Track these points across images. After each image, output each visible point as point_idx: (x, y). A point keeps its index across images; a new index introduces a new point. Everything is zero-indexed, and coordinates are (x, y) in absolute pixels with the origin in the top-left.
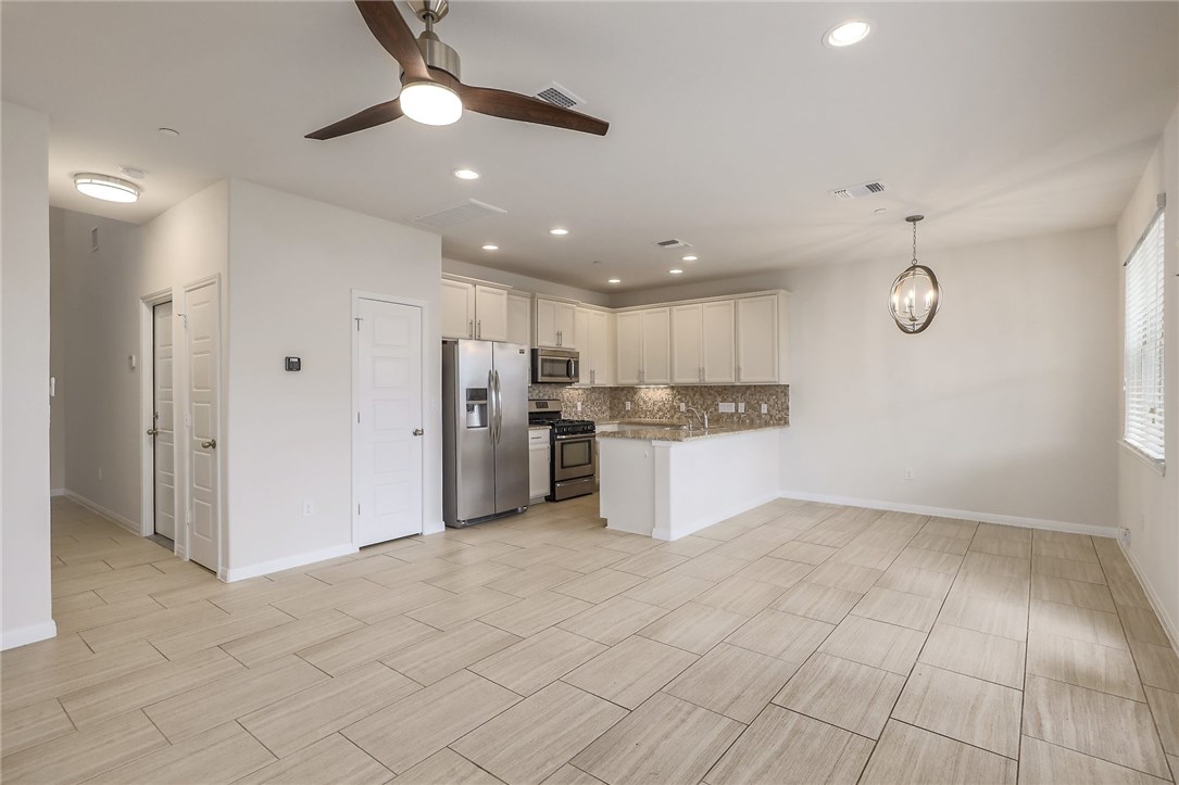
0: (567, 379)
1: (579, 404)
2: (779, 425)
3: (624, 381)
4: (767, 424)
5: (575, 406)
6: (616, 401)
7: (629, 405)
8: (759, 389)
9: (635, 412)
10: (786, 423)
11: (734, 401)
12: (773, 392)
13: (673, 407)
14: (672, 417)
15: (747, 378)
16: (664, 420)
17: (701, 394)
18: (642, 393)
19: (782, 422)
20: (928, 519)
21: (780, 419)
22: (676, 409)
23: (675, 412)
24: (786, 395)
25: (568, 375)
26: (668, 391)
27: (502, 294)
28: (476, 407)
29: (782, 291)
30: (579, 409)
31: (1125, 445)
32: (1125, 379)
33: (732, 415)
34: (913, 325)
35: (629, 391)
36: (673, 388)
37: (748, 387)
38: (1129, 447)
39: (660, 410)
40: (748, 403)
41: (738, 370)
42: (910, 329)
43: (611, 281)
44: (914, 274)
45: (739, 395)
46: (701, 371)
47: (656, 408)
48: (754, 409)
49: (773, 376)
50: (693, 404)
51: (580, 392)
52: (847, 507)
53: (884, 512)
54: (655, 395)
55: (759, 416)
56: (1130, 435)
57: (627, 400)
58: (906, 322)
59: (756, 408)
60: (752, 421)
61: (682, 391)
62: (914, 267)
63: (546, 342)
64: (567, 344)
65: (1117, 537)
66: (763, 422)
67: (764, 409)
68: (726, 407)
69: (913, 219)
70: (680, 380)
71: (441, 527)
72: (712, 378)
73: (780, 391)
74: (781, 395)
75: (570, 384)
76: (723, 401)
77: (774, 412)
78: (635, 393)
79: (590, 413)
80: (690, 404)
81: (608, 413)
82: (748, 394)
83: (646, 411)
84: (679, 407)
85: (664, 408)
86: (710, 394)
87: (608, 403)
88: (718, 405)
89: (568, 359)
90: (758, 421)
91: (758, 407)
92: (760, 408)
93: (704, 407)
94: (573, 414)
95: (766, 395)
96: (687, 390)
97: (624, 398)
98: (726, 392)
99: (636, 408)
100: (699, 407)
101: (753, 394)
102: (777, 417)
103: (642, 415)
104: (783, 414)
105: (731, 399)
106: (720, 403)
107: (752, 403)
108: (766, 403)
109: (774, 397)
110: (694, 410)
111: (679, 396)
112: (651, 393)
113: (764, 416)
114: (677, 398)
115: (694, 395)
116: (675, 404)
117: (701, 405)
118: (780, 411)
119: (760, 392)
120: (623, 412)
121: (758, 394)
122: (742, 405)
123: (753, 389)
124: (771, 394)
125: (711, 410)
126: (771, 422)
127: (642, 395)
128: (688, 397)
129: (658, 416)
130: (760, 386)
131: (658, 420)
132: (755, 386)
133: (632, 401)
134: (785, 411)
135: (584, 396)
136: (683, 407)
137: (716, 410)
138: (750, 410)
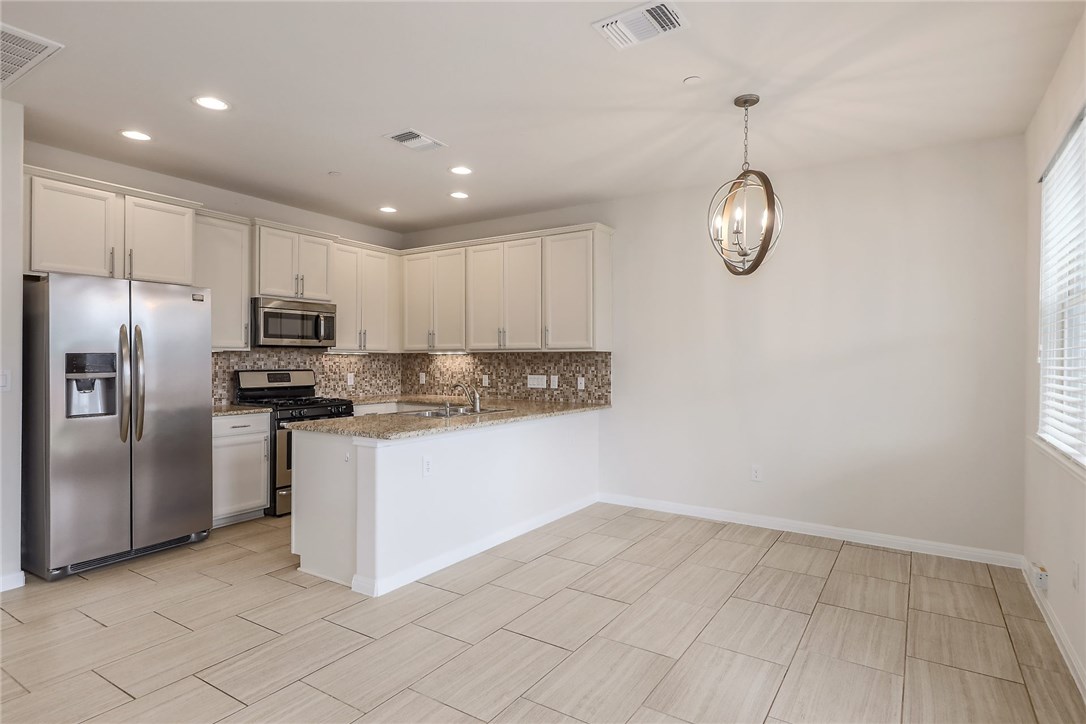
0: (314, 342)
1: (351, 376)
2: (599, 405)
4: (584, 404)
6: (409, 372)
7: (423, 376)
8: (576, 357)
9: (430, 387)
10: (608, 403)
11: (546, 373)
12: (593, 361)
13: (474, 381)
15: (557, 343)
17: (507, 364)
18: (438, 362)
19: (603, 402)
20: (779, 537)
21: (600, 398)
22: (477, 383)
23: (477, 386)
24: (607, 365)
25: (317, 335)
26: (469, 359)
27: (183, 215)
28: (98, 384)
29: (599, 225)
30: (351, 382)
31: (1038, 442)
32: (1041, 348)
33: (543, 391)
34: (743, 262)
35: (423, 359)
36: (474, 355)
37: (562, 355)
38: (1042, 445)
39: (459, 384)
40: (561, 375)
41: (544, 331)
42: (740, 267)
43: (383, 209)
44: (746, 185)
45: (552, 365)
46: (501, 333)
47: (454, 382)
48: (569, 384)
49: (587, 340)
50: (498, 376)
51: (353, 360)
52: (678, 517)
53: (723, 526)
54: (454, 365)
55: (575, 393)
56: (1047, 428)
57: (421, 370)
58: (736, 258)
59: (573, 384)
60: (567, 400)
61: (487, 359)
62: (746, 174)
63: (277, 288)
64: (313, 293)
65: (1022, 568)
66: (579, 400)
67: (581, 383)
68: (536, 382)
69: (744, 102)
70: (475, 344)
71: (18, 579)
72: (513, 344)
74: (601, 366)
75: (328, 348)
76: (533, 373)
77: (593, 388)
78: (431, 361)
79: (368, 388)
80: (494, 377)
81: (399, 387)
82: (562, 364)
83: (443, 385)
84: (481, 380)
85: (464, 382)
86: (518, 364)
87: (399, 375)
88: (526, 378)
89: (316, 314)
90: (574, 400)
91: (574, 382)
92: (577, 383)
93: (510, 381)
94: (340, 389)
95: (583, 365)
96: (490, 358)
97: (418, 369)
98: (536, 361)
99: (432, 381)
100: (505, 380)
101: (568, 365)
102: (596, 395)
103: (438, 391)
104: (604, 391)
105: (542, 371)
106: (529, 376)
107: (567, 376)
108: (583, 376)
109: (593, 368)
110: (499, 384)
111: (481, 367)
112: (448, 363)
113: (580, 394)
114: (479, 369)
115: (499, 364)
116: (476, 376)
117: (507, 378)
118: (599, 387)
119: (577, 361)
120: (416, 387)
121: (574, 365)
122: (555, 380)
123: (568, 358)
124: (590, 365)
125: (518, 385)
126: (590, 401)
127: (439, 364)
128: (491, 367)
129: (457, 392)
130: (577, 353)
131: (456, 396)
132: (571, 353)
133: (427, 373)
134: (606, 387)
135: (360, 365)
136: (486, 382)
137: (524, 385)
138: (565, 386)
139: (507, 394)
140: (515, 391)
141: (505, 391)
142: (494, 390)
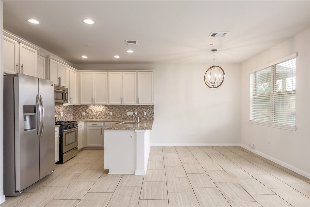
0: (63, 101)
1: (62, 113)
2: (150, 119)
3: (83, 103)
5: (60, 114)
6: (77, 112)
7: (84, 114)
9: (87, 116)
10: (153, 119)
11: (133, 111)
12: (148, 107)
14: (106, 118)
16: (102, 119)
17: (119, 108)
18: (91, 108)
21: (151, 117)
22: (107, 115)
23: (107, 116)
24: (153, 109)
25: (63, 99)
26: (104, 107)
30: (62, 116)
34: (213, 86)
35: (84, 107)
36: (106, 106)
39: (100, 115)
40: (138, 111)
44: (214, 69)
45: (135, 109)
46: (122, 99)
47: (98, 114)
48: (141, 114)
50: (116, 112)
51: (62, 107)
54: (98, 109)
55: (143, 116)
57: (83, 111)
60: (140, 118)
61: (110, 107)
62: (214, 66)
65: (241, 146)
66: (144, 118)
67: (145, 114)
68: (129, 113)
69: (214, 51)
70: (112, 102)
72: (126, 102)
73: (151, 107)
74: (151, 109)
75: (62, 103)
76: (129, 111)
77: (148, 115)
78: (87, 108)
79: (66, 117)
80: (114, 112)
81: (73, 117)
82: (138, 108)
83: (93, 116)
84: (109, 114)
85: (102, 114)
86: (123, 108)
87: (73, 113)
88: (126, 113)
89: (63, 91)
90: (142, 119)
91: (142, 113)
92: (143, 113)
93: (120, 114)
94: (59, 118)
95: (145, 109)
96: (112, 107)
97: (81, 111)
98: (129, 107)
99: (88, 114)
100: (118, 113)
101: (140, 108)
102: (150, 117)
103: (91, 118)
104: (152, 115)
105: (131, 110)
106: (127, 112)
107: (140, 112)
108: (145, 112)
109: (149, 109)
110: (116, 115)
111: (109, 109)
112: (95, 108)
113: (144, 117)
114: (108, 110)
115: (116, 109)
116: (107, 112)
117: (119, 113)
118: (150, 115)
119: (143, 107)
120: (81, 117)
121: (142, 108)
122: (136, 113)
123: (140, 106)
124: (147, 108)
125: (123, 115)
126: (147, 119)
127: (91, 109)
128: (113, 110)
129: (99, 118)
130: (143, 105)
131: (99, 119)
132: (141, 105)
133: (85, 112)
134: (153, 114)
135: (64, 109)
136: (111, 114)
137: (125, 115)
138: (139, 114)
139: (119, 118)
140: (122, 116)
141: (118, 117)
142: (114, 117)
